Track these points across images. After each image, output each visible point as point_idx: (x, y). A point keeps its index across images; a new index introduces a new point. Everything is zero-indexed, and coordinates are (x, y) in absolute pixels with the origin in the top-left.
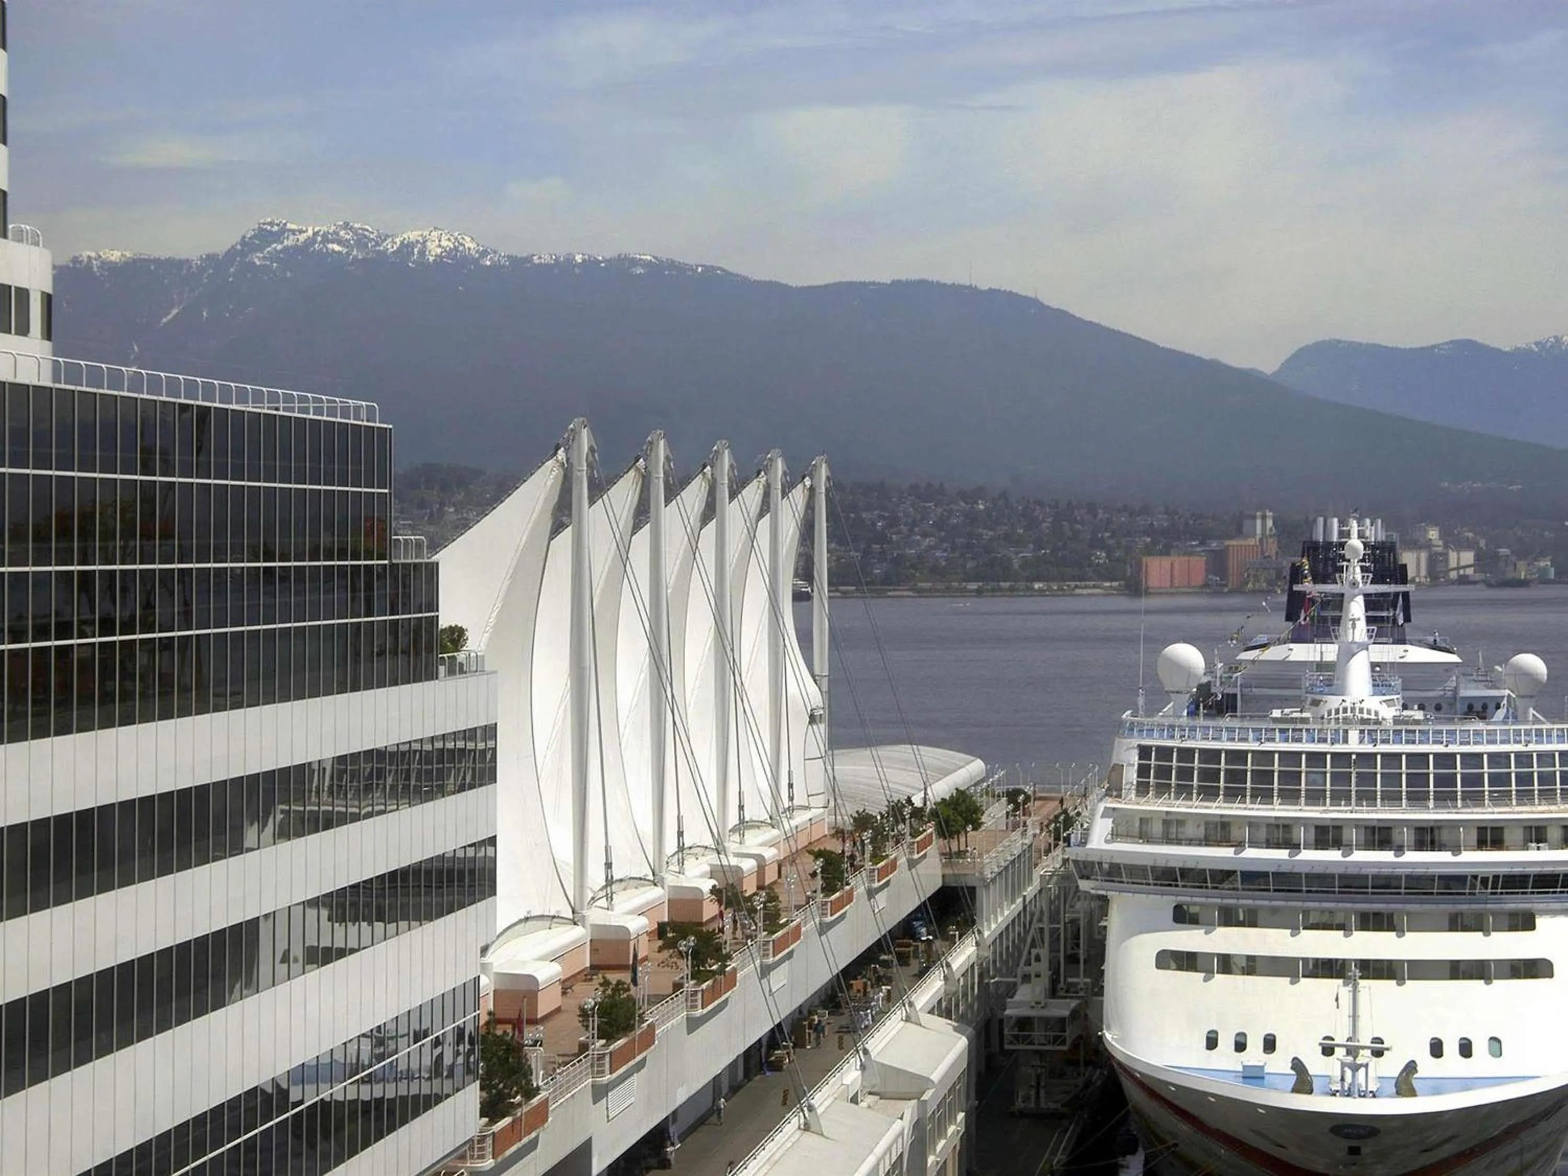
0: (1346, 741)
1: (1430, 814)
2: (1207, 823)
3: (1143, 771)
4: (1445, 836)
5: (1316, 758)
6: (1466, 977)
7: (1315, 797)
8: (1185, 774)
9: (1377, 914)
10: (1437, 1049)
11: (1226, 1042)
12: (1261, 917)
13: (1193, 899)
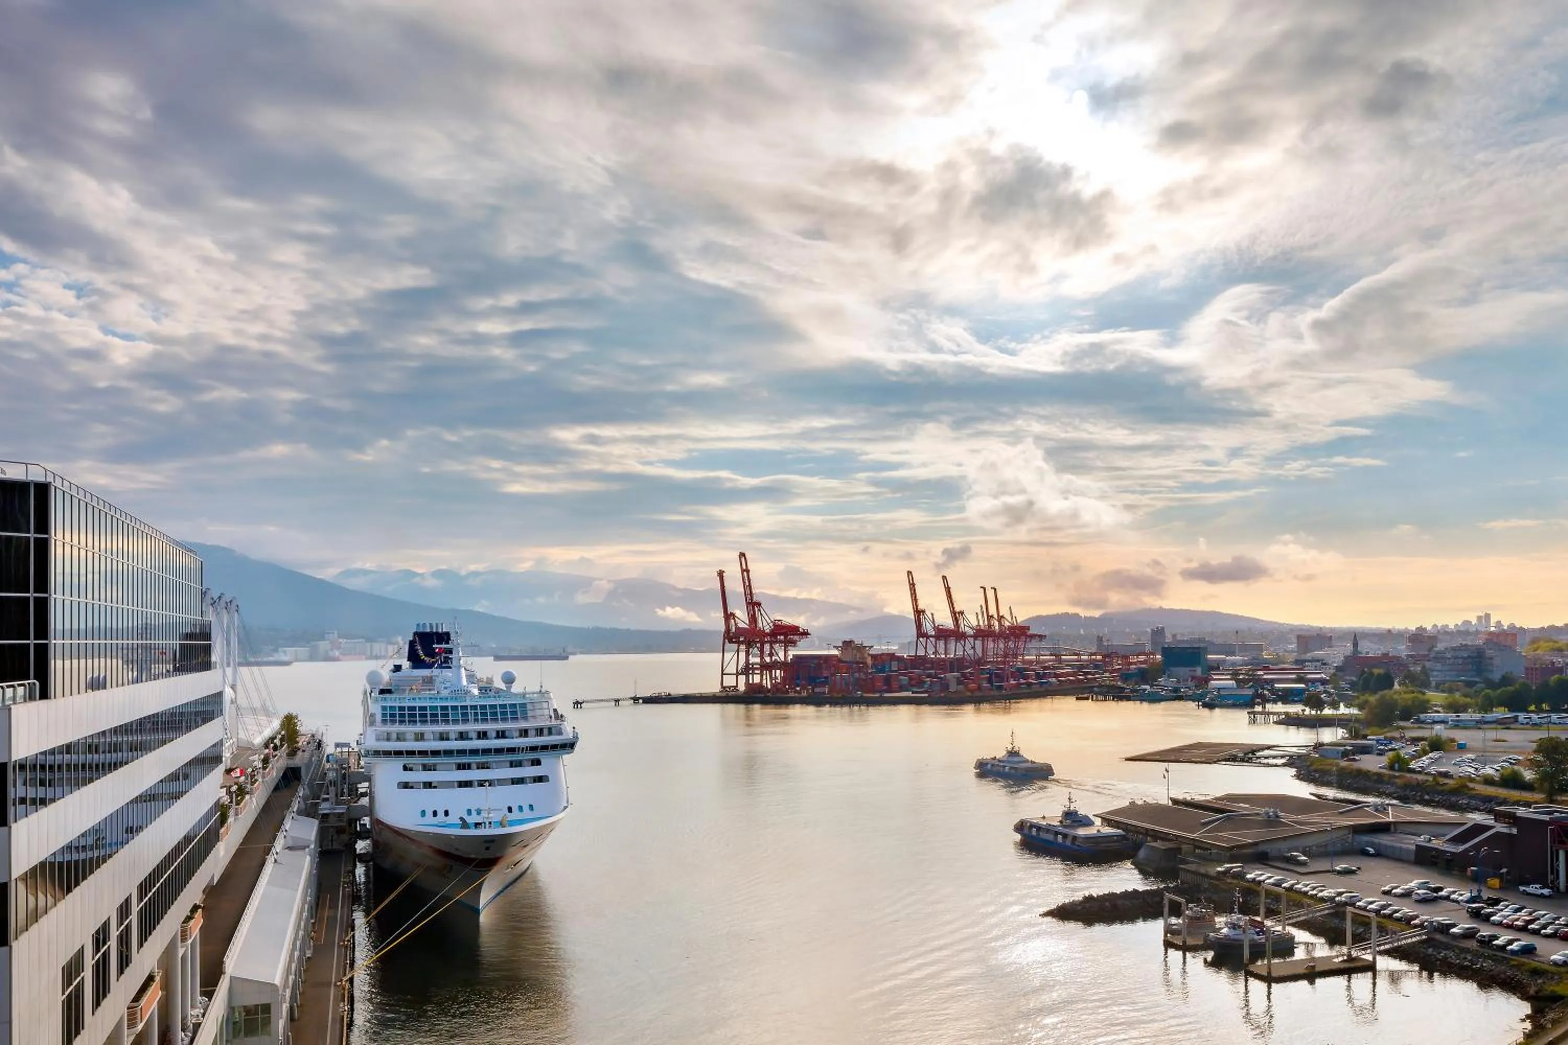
0: (465, 701)
1: (501, 726)
2: (415, 734)
3: (384, 715)
4: (507, 734)
5: (455, 708)
6: (517, 783)
7: (456, 722)
8: (402, 715)
9: (483, 763)
10: (510, 810)
11: (429, 813)
12: (438, 767)
13: (410, 761)
